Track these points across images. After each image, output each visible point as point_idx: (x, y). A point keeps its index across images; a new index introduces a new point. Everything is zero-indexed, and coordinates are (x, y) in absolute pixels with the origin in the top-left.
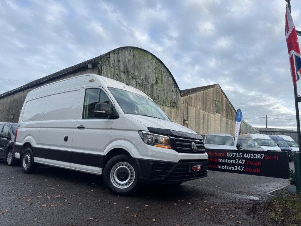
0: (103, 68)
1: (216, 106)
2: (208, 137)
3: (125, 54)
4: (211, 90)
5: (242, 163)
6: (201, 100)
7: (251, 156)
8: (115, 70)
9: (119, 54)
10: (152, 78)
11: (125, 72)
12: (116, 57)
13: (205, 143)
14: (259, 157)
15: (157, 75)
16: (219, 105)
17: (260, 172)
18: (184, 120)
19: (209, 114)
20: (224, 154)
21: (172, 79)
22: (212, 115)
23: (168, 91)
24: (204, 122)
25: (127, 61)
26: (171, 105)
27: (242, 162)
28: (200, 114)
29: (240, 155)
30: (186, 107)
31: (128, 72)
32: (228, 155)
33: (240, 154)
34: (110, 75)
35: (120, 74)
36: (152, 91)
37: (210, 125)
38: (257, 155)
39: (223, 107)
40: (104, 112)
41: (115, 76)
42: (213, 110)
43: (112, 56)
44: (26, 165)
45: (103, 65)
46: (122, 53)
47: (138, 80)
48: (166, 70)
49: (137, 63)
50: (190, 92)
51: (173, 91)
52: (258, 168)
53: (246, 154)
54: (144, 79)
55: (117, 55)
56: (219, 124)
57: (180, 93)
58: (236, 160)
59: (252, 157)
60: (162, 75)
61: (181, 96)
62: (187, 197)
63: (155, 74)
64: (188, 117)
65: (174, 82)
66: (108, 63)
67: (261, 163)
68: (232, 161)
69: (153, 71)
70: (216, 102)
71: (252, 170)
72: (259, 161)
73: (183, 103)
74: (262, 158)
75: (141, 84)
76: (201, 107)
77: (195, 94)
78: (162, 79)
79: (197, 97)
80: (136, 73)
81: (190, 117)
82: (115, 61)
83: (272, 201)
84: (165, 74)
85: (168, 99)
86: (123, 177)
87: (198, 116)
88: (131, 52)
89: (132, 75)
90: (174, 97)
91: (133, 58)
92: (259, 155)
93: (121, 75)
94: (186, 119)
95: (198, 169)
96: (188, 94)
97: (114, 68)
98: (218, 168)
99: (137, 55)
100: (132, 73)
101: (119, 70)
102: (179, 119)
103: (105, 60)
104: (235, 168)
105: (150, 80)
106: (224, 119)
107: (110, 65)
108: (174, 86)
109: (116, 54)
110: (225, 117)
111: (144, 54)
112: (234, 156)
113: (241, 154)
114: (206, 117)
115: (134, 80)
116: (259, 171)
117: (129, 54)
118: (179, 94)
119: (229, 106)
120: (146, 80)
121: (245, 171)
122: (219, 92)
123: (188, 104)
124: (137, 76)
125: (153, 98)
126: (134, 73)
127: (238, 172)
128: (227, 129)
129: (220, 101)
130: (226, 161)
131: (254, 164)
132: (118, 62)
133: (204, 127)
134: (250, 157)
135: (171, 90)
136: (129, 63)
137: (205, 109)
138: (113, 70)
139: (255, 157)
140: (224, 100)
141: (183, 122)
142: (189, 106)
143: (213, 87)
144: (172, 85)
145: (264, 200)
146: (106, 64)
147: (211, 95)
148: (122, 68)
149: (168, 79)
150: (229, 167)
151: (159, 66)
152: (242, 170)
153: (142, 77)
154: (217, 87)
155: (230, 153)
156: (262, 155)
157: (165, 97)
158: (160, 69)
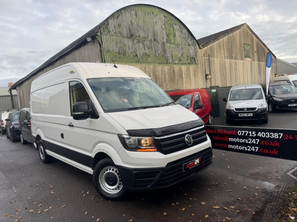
0: (103, 38)
1: (244, 50)
2: (233, 92)
3: (126, 16)
4: (237, 33)
5: (256, 143)
6: (225, 47)
7: (266, 135)
8: (116, 37)
9: (119, 18)
10: (162, 36)
11: (129, 37)
12: (115, 22)
13: (230, 100)
14: (276, 137)
15: (168, 30)
16: (248, 48)
17: (277, 154)
18: (206, 75)
19: (237, 61)
20: (235, 132)
21: (186, 30)
22: (240, 62)
23: (183, 46)
24: (231, 72)
25: (130, 23)
26: (189, 61)
27: (256, 141)
28: (226, 63)
29: (253, 134)
30: (208, 59)
31: (132, 35)
32: (240, 134)
33: (253, 132)
34: (113, 44)
35: (123, 40)
36: (164, 51)
37: (238, 73)
38: (274, 134)
39: (253, 50)
40: (83, 113)
41: (118, 44)
42: (241, 55)
43: (111, 21)
44: (42, 155)
45: (102, 35)
46: (122, 15)
47: (145, 43)
48: (177, 22)
49: (141, 23)
50: (211, 41)
51: (189, 45)
52: (275, 149)
53: (260, 133)
54: (152, 40)
55: (116, 20)
56: (249, 70)
57: (199, 45)
58: (249, 139)
59: (268, 136)
60: (174, 29)
61: (200, 48)
62: (186, 194)
63: (165, 30)
64: (210, 71)
65: (190, 34)
66: (108, 32)
67: (279, 144)
68: (245, 140)
69: (162, 27)
70: (244, 46)
71: (269, 151)
72: (276, 141)
73: (203, 55)
74: (280, 138)
75: (150, 46)
76: (226, 55)
77: (216, 42)
78: (174, 33)
79: (219, 45)
80: (142, 34)
81: (213, 70)
82: (116, 27)
83: (289, 194)
84: (176, 27)
85: (185, 55)
86: (111, 182)
87: (223, 67)
88: (133, 11)
89: (137, 38)
90: (192, 52)
91: (136, 17)
92: (276, 134)
93: (124, 42)
94: (208, 73)
95: (196, 163)
96: (208, 44)
97: (115, 35)
98: (229, 147)
99: (140, 13)
100: (137, 36)
101: (122, 36)
102: (200, 74)
103: (104, 29)
104: (248, 148)
105: (159, 39)
106: (256, 63)
107: (110, 33)
108: (190, 39)
109: (115, 18)
110: (257, 61)
111: (149, 10)
112: (246, 135)
113: (255, 132)
114: (233, 65)
115: (141, 44)
116: (276, 152)
117: (131, 14)
118: (197, 46)
119: (261, 47)
120: (155, 40)
121: (259, 151)
122: (247, 32)
123: (210, 56)
124: (144, 38)
125: (167, 58)
126: (139, 36)
127: (251, 152)
128: (259, 73)
129: (250, 43)
130: (237, 140)
131: (270, 145)
132: (119, 27)
133: (232, 77)
134: (265, 137)
135: (187, 44)
136: (132, 25)
137: (230, 57)
138: (115, 38)
139: (271, 137)
140: (255, 40)
141: (205, 77)
142: (212, 57)
143: (239, 29)
144: (188, 38)
145: (281, 189)
146: (106, 34)
147: (237, 38)
148: (125, 32)
149: (182, 32)
150: (241, 147)
151: (169, 19)
152: (256, 151)
153: (150, 38)
154: (245, 27)
155: (242, 131)
156: (279, 134)
157: (180, 55)
158: (170, 22)
